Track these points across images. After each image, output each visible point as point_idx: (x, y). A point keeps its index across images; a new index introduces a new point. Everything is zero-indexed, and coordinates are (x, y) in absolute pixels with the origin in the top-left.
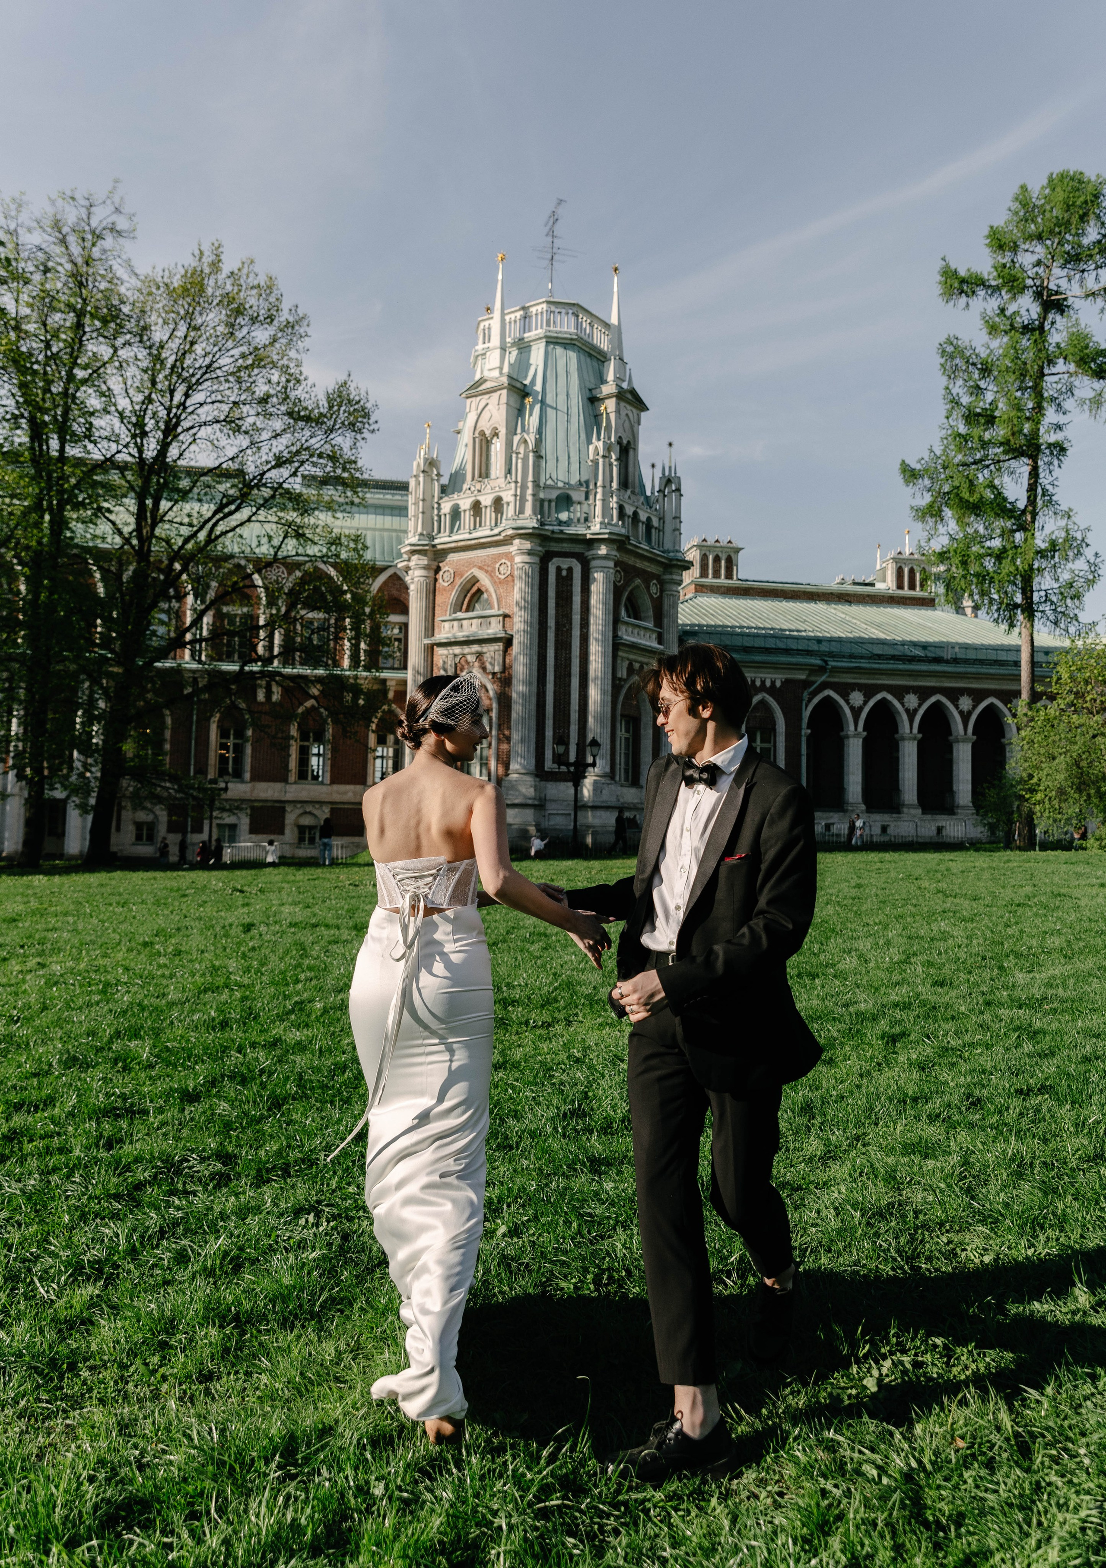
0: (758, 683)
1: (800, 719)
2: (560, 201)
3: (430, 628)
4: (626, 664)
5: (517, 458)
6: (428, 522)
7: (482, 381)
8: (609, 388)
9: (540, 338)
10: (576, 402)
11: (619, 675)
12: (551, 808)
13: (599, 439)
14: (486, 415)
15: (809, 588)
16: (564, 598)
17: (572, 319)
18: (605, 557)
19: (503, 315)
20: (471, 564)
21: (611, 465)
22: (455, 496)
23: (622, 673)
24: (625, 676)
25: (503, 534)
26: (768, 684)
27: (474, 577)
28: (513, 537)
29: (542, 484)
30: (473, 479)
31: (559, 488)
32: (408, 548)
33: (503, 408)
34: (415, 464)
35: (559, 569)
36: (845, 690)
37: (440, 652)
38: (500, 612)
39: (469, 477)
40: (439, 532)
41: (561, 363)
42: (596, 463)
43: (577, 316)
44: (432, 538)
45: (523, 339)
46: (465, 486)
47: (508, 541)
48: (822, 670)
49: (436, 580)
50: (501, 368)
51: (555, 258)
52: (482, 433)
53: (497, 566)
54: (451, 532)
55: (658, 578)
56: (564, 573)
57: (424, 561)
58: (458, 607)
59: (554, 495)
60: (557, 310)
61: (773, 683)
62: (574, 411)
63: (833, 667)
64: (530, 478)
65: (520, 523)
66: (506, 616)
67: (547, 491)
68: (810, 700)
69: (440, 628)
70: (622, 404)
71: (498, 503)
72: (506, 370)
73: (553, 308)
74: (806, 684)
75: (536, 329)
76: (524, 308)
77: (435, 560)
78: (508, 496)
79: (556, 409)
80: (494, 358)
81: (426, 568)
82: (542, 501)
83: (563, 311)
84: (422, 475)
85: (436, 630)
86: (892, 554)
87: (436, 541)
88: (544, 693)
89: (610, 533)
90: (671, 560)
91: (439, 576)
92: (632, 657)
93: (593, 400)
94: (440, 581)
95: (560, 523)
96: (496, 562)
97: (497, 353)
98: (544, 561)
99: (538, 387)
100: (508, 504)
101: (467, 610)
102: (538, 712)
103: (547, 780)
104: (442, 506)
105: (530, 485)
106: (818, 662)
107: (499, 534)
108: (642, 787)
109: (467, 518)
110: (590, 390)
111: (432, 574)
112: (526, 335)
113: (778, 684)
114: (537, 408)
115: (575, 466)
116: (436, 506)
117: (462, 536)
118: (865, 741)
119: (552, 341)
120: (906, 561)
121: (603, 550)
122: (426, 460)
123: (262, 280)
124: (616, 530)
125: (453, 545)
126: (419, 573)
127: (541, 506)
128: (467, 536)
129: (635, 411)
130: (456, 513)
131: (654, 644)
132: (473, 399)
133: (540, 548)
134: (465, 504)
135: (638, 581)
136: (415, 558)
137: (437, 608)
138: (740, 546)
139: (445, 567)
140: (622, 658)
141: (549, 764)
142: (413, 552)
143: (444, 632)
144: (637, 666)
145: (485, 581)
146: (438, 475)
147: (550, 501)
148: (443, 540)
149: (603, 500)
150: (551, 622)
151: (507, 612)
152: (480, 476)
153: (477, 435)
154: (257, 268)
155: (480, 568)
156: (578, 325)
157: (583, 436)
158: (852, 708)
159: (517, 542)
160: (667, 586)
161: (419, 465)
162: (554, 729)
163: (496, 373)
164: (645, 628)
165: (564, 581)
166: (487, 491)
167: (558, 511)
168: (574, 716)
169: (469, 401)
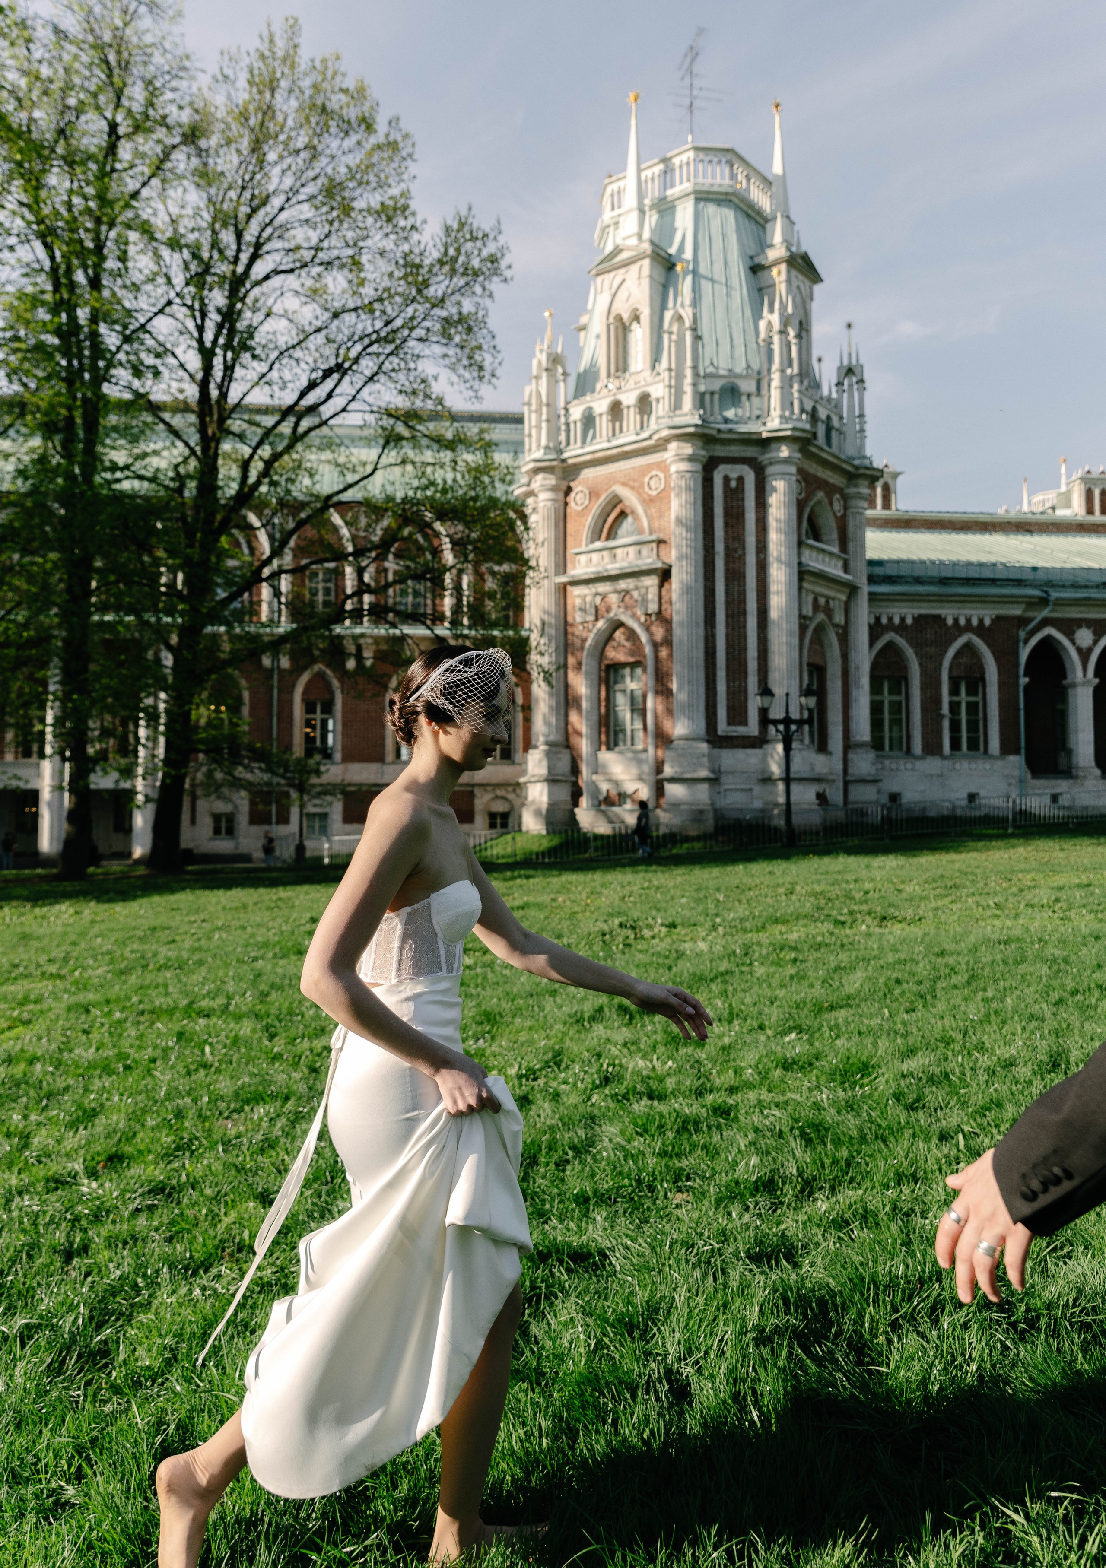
0: (962, 622)
1: (1017, 664)
2: (701, 31)
3: (562, 564)
4: (810, 598)
5: (670, 340)
6: (553, 433)
7: (617, 251)
8: (776, 252)
9: (687, 195)
10: (738, 272)
11: (804, 612)
12: (728, 782)
13: (771, 311)
14: (622, 295)
15: (982, 518)
16: (734, 516)
17: (727, 170)
18: (786, 461)
19: (639, 171)
20: (612, 480)
21: (789, 344)
22: (588, 398)
23: (808, 610)
24: (810, 614)
25: (655, 437)
26: (975, 622)
27: (616, 496)
28: (667, 440)
29: (702, 373)
30: (609, 375)
31: (723, 377)
32: (532, 465)
33: (646, 283)
34: (535, 363)
35: (727, 479)
36: (1069, 627)
37: (575, 592)
38: (654, 537)
39: (603, 373)
40: (568, 443)
41: (716, 224)
42: (769, 341)
43: (732, 166)
44: (561, 452)
45: (665, 198)
46: (599, 386)
47: (661, 446)
48: (1044, 602)
49: (566, 504)
50: (640, 236)
51: (697, 104)
52: (619, 318)
53: (647, 479)
54: (584, 442)
55: (840, 491)
56: (733, 484)
57: (552, 480)
58: (596, 535)
59: (717, 385)
60: (707, 159)
61: (981, 621)
62: (735, 282)
63: (1057, 599)
64: (689, 363)
65: (678, 421)
66: (660, 542)
67: (709, 380)
68: (1026, 641)
69: (574, 562)
70: (794, 273)
71: (644, 402)
72: (646, 235)
73: (701, 156)
74: (1022, 621)
75: (681, 183)
76: (665, 160)
77: (564, 479)
78: (658, 391)
79: (712, 280)
80: (630, 224)
81: (554, 489)
82: (702, 395)
83: (715, 160)
84: (544, 375)
85: (569, 566)
86: (1080, 473)
87: (565, 455)
88: (713, 636)
89: (794, 429)
90: (857, 468)
91: (571, 498)
92: (818, 589)
93: (756, 269)
94: (572, 504)
95: (726, 421)
96: (644, 475)
97: (634, 216)
98: (709, 467)
99: (688, 255)
100: (658, 400)
101: (608, 538)
102: (707, 660)
103: (721, 747)
104: (571, 411)
105: (688, 372)
106: (1037, 593)
107: (650, 438)
108: (830, 754)
109: (603, 424)
110: (751, 258)
111: (561, 496)
112: (669, 192)
113: (987, 622)
114: (689, 279)
115: (740, 350)
116: (562, 412)
117: (600, 444)
118: (1097, 692)
119: (703, 197)
120: (1095, 481)
121: (784, 452)
122: (549, 355)
123: (350, 83)
124: (799, 425)
125: (588, 457)
126: (544, 496)
127: (701, 400)
128: (606, 445)
129: (807, 283)
130: (589, 420)
131: (841, 573)
132: (606, 276)
133: (703, 453)
134: (601, 406)
135: (820, 495)
136: (540, 477)
137: (569, 538)
138: (899, 470)
139: (578, 487)
140: (808, 590)
141: (722, 727)
142: (537, 471)
143: (581, 568)
144: (822, 601)
145: (630, 499)
146: (565, 374)
147: (712, 393)
148: (574, 452)
149: (782, 388)
150: (720, 547)
151: (662, 536)
152: (617, 370)
153: (611, 320)
154: (343, 66)
155: (624, 484)
156: (733, 177)
157: (748, 312)
158: (1079, 650)
159: (673, 446)
160: (852, 502)
161: (540, 362)
162: (728, 681)
163: (634, 241)
164: (831, 554)
165: (734, 494)
166: (628, 387)
167: (722, 409)
168: (752, 665)
169: (599, 279)
